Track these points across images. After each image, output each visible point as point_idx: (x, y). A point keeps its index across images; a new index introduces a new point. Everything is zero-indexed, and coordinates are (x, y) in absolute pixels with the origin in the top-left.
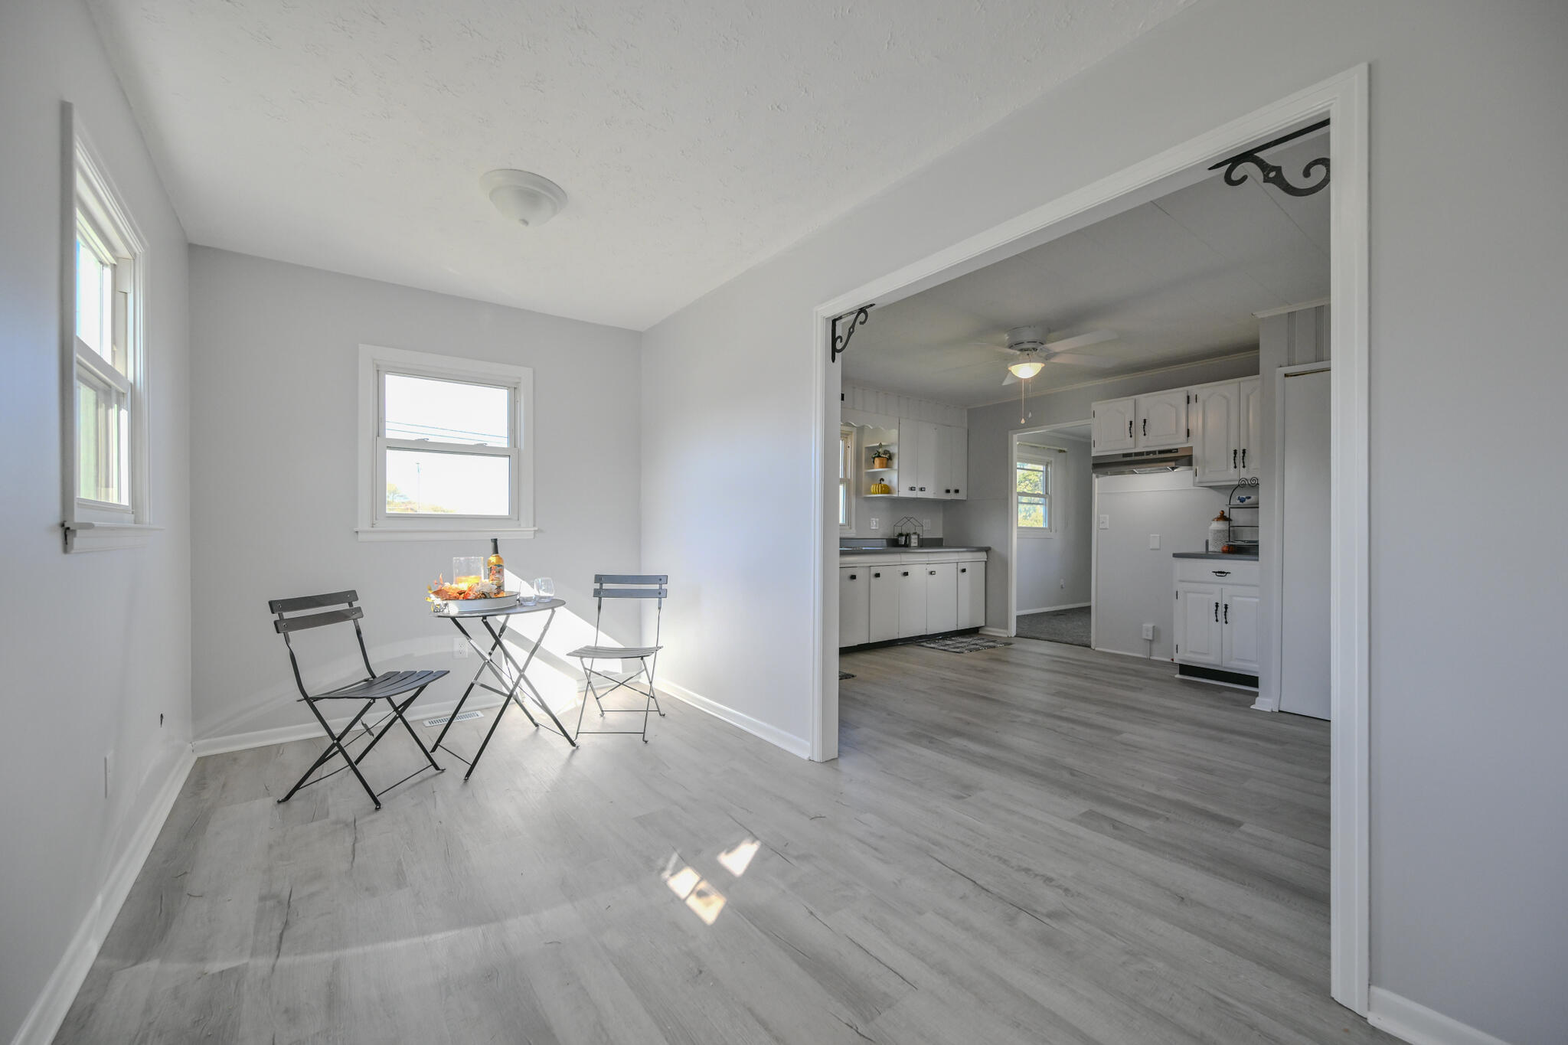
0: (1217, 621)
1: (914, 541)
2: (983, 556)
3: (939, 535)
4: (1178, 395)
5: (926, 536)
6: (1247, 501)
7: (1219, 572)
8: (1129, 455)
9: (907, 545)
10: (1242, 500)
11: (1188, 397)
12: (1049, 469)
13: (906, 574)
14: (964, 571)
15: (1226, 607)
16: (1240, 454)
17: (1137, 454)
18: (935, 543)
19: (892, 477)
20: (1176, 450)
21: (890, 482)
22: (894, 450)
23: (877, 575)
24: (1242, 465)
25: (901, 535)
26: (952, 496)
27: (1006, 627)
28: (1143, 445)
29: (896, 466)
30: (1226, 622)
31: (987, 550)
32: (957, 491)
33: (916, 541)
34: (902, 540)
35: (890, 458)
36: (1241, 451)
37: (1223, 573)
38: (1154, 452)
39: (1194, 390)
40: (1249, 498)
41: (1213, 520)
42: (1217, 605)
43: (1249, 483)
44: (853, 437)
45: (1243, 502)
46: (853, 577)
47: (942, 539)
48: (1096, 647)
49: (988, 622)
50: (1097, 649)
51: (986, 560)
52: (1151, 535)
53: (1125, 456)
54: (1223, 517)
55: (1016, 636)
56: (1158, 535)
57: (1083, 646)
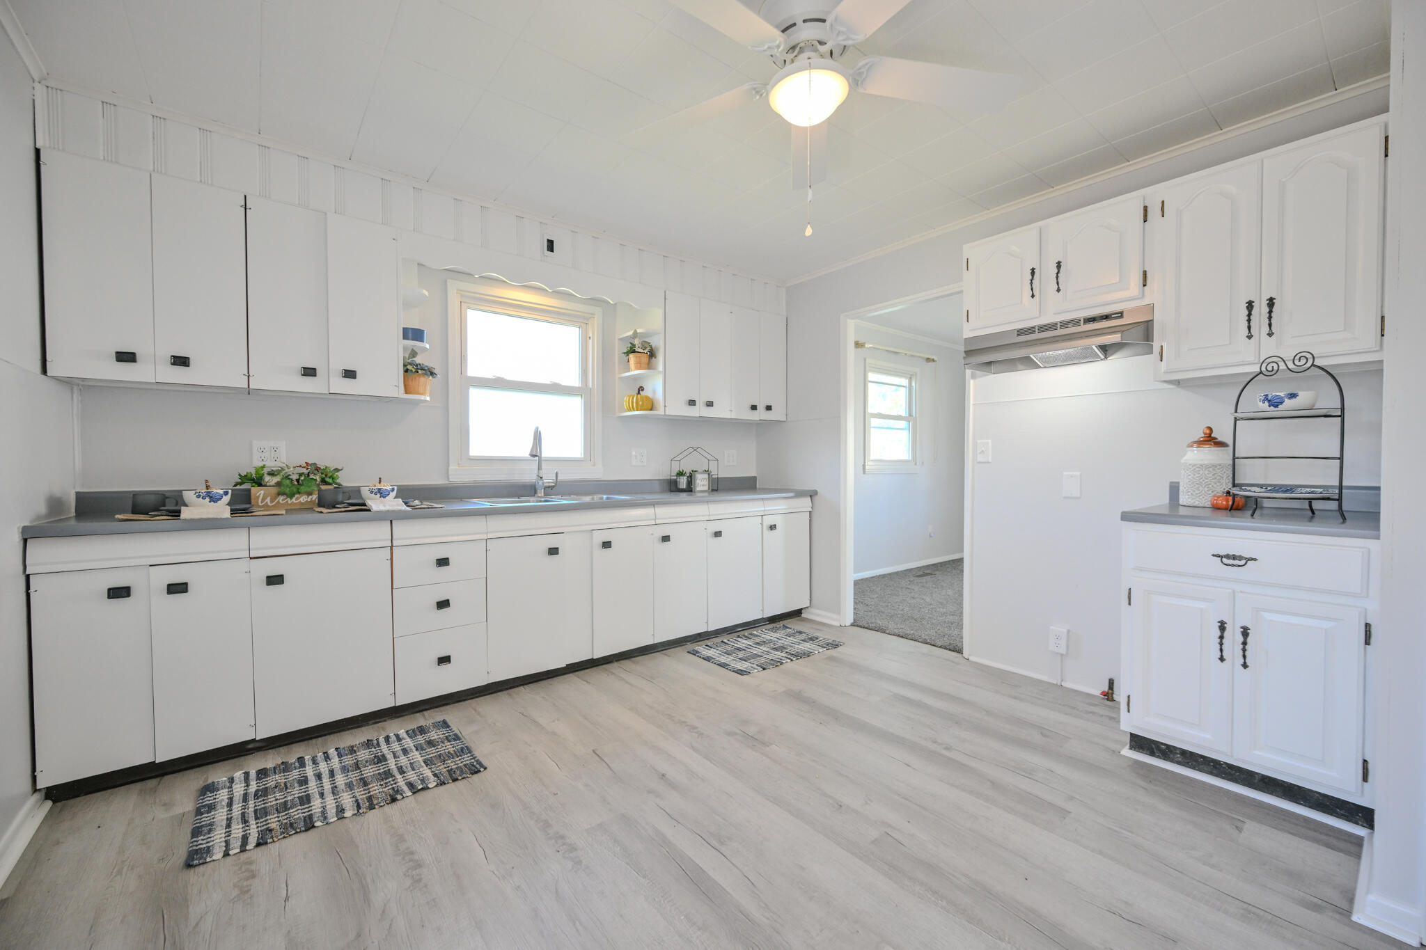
0: (1222, 659)
1: (701, 483)
2: (805, 503)
3: (751, 472)
4: (1130, 204)
5: (723, 474)
6: (1288, 403)
7: (1228, 557)
8: (1031, 330)
9: (689, 489)
10: (1275, 403)
11: (1146, 209)
12: (913, 384)
13: (666, 539)
14: (773, 527)
15: (1245, 632)
16: (1261, 309)
17: (1043, 328)
18: (746, 485)
19: (655, 386)
20: (1120, 315)
21: (654, 392)
22: (656, 342)
23: (607, 545)
24: (1266, 329)
25: (680, 474)
26: (761, 414)
27: (837, 610)
28: (1054, 309)
29: (661, 368)
30: (1245, 666)
31: (812, 495)
32: (769, 408)
33: (706, 483)
34: (683, 483)
35: (652, 354)
36: (1265, 303)
37: (1240, 558)
38: (1076, 322)
39: (1154, 193)
40: (1293, 396)
41: (1191, 446)
42: (1222, 627)
43: (1291, 366)
44: (596, 323)
45: (1277, 406)
46: (553, 551)
47: (754, 479)
48: (970, 655)
49: (813, 602)
50: (972, 658)
51: (811, 510)
52: (1065, 473)
53: (1021, 332)
54: (1210, 439)
55: (852, 625)
56: (1078, 473)
57: (953, 651)
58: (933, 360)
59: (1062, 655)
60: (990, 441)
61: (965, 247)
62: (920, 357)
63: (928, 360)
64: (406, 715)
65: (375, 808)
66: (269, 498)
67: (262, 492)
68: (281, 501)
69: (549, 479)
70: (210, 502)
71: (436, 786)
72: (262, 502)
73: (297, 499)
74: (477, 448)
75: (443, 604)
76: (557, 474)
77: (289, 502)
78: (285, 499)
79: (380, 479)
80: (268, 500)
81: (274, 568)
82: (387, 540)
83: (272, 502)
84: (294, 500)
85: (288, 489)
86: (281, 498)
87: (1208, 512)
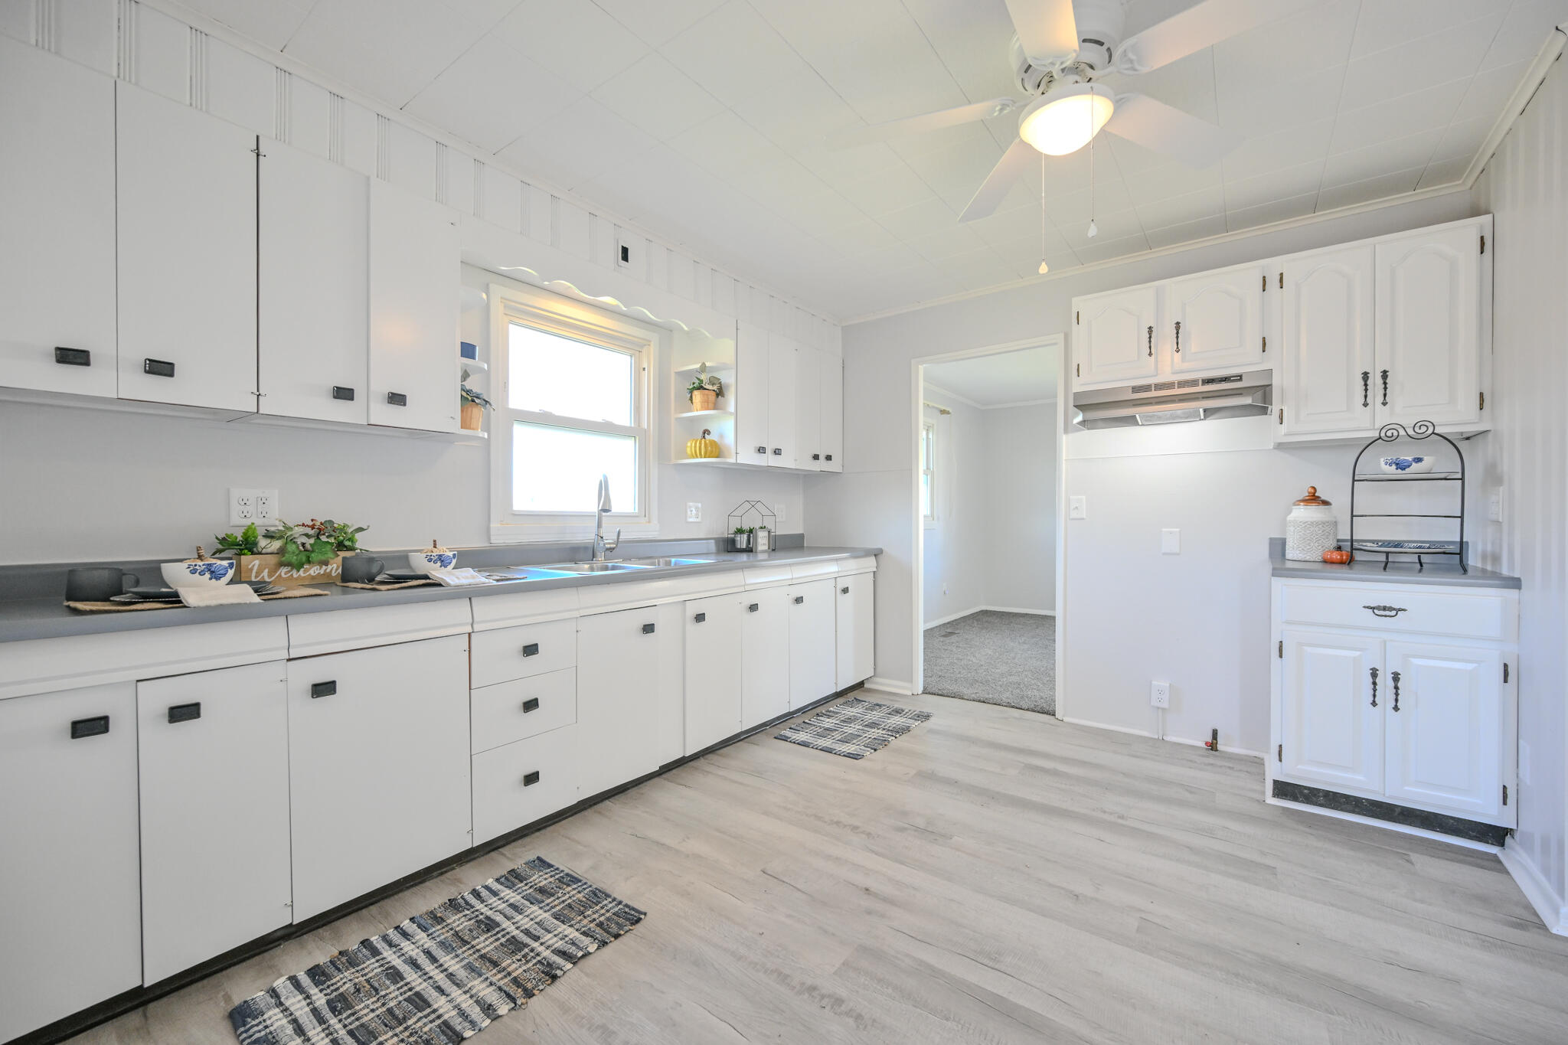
0: (1374, 704)
1: (762, 542)
2: (870, 563)
3: (799, 529)
4: (1249, 273)
5: (781, 531)
6: (1415, 467)
7: (1378, 608)
8: (1147, 388)
10: (1401, 466)
11: (1264, 279)
13: (753, 608)
14: (845, 591)
15: (1396, 677)
16: (1376, 380)
17: (1159, 387)
18: (789, 545)
19: (724, 429)
20: (1240, 378)
21: (721, 436)
22: (727, 378)
23: (700, 618)
24: (1380, 399)
25: (740, 531)
26: (822, 465)
27: (910, 679)
28: (1169, 366)
29: (732, 408)
30: (1396, 708)
31: (877, 554)
32: (829, 458)
33: (766, 541)
34: (742, 541)
35: (720, 393)
36: (1379, 375)
37: (1391, 609)
38: (1193, 383)
39: (1275, 265)
40: (1419, 460)
41: (1294, 504)
42: (1374, 673)
43: (1411, 432)
44: (653, 350)
45: (1404, 469)
46: (648, 629)
47: (801, 537)
48: (1064, 716)
49: (879, 670)
50: (1066, 719)
51: (875, 570)
52: (1164, 530)
53: (1136, 389)
54: (1313, 498)
55: (924, 692)
56: (1178, 530)
57: (1042, 713)
58: (948, 413)
59: (1164, 709)
60: (1084, 497)
61: (1075, 300)
62: (937, 408)
63: (943, 412)
64: (478, 857)
65: (534, 995)
66: (267, 570)
67: (257, 562)
68: (283, 575)
69: (610, 538)
70: (210, 579)
71: (598, 949)
72: (256, 577)
73: (305, 572)
74: (522, 502)
75: (530, 705)
76: (619, 533)
77: (295, 576)
78: (289, 572)
79: (435, 541)
80: (265, 573)
81: (321, 672)
82: (467, 624)
83: (270, 576)
84: (301, 572)
85: (295, 557)
86: (283, 571)
87: (1319, 566)
